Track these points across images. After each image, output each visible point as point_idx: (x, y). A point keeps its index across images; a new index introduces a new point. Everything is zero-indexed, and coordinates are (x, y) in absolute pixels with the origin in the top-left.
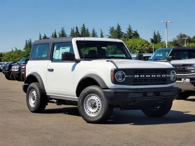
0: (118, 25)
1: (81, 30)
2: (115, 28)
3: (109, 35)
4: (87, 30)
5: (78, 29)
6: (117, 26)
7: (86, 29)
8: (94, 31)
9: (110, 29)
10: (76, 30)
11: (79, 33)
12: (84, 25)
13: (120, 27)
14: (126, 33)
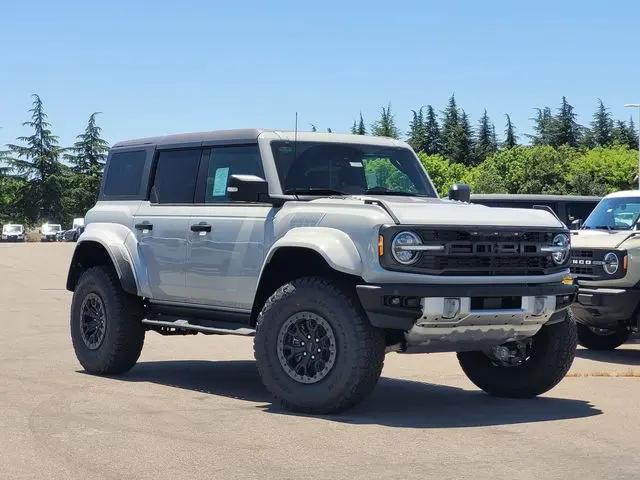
0: (564, 101)
1: (444, 117)
2: (555, 113)
3: (535, 133)
4: (465, 116)
5: (435, 112)
6: (561, 106)
7: (460, 115)
8: (485, 120)
9: (537, 116)
10: (428, 118)
11: (436, 125)
12: (453, 101)
13: (570, 108)
14: (590, 127)
